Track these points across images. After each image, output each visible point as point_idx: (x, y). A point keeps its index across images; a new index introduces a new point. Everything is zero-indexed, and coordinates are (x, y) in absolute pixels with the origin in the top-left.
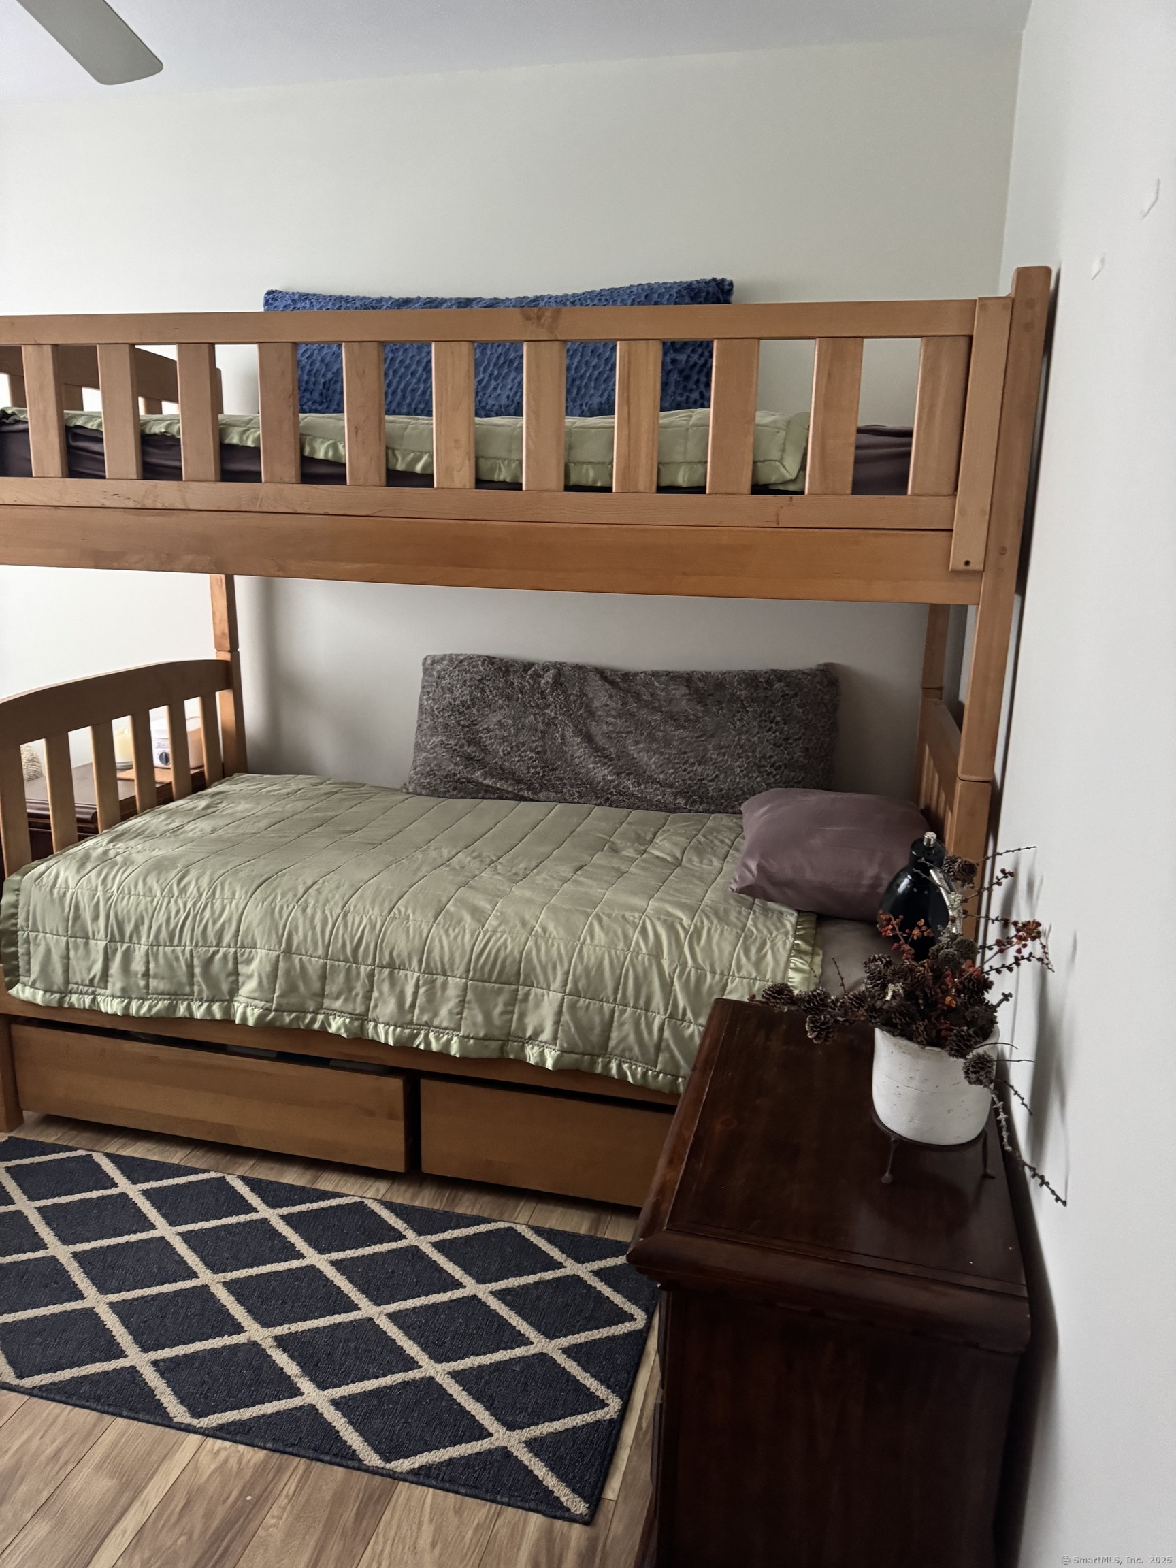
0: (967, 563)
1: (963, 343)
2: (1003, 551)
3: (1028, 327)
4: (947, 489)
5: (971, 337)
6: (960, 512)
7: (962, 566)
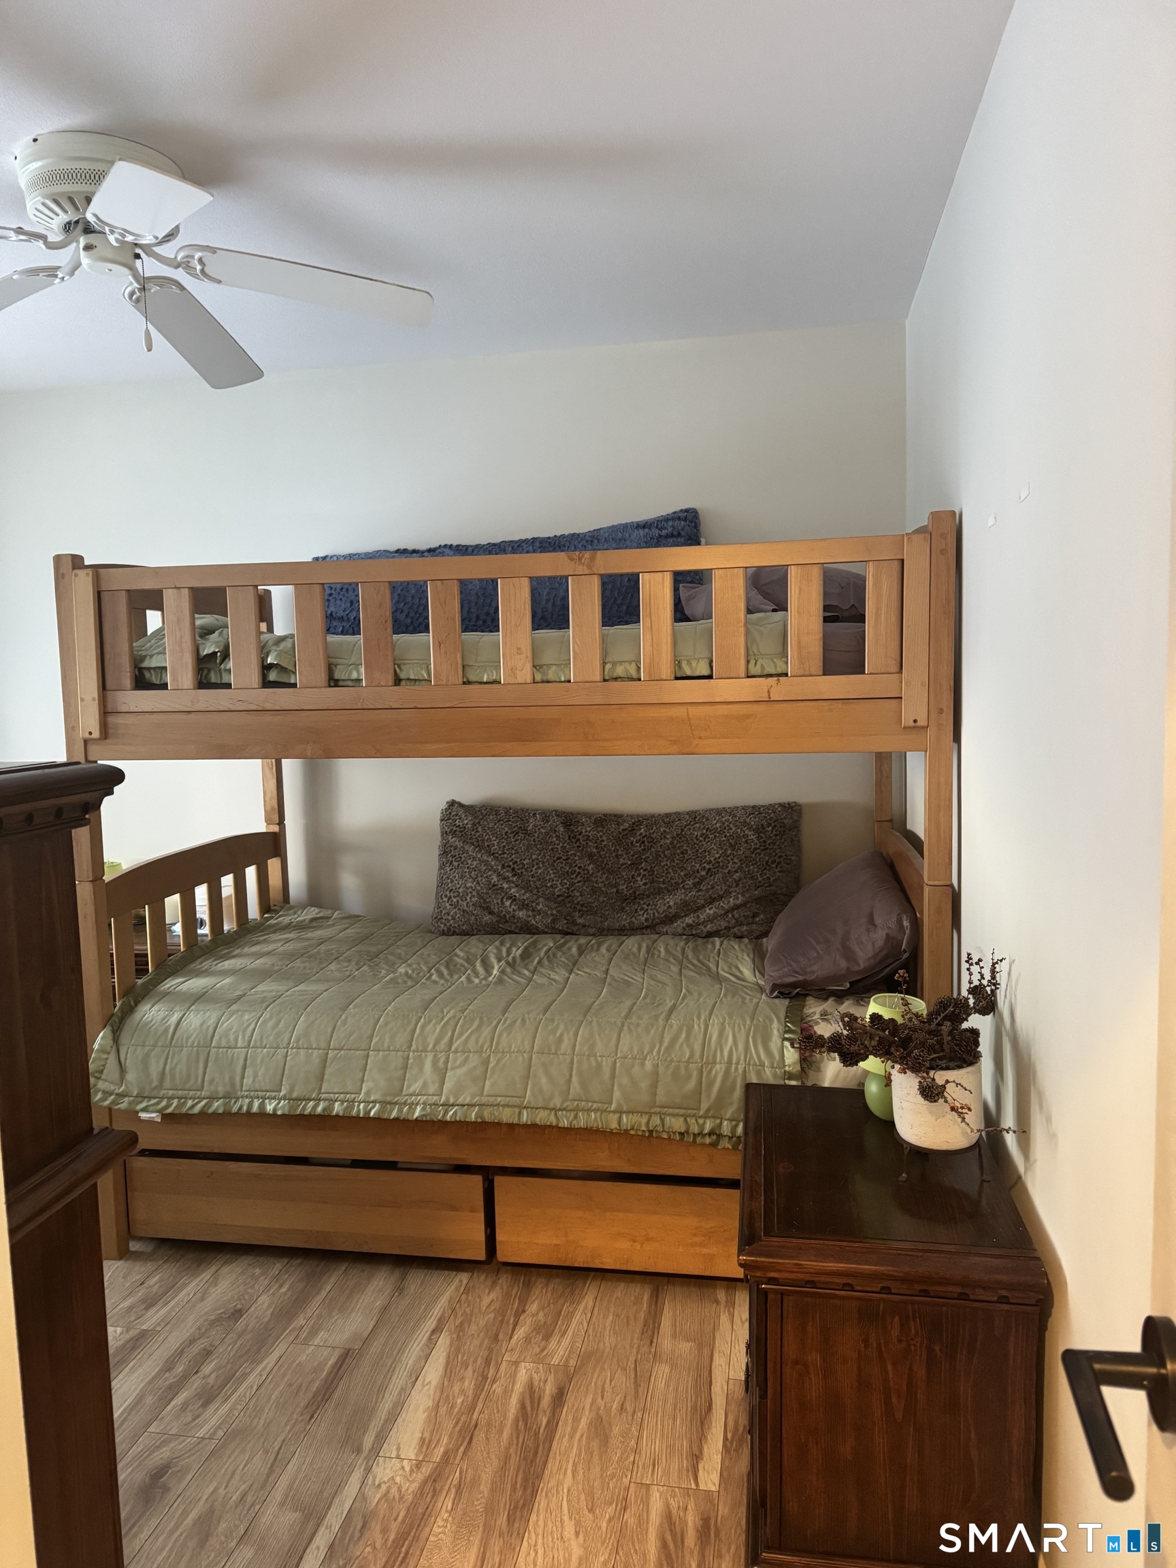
0: (915, 721)
1: (896, 565)
2: (941, 711)
3: (943, 552)
4: (895, 668)
5: (903, 560)
6: (906, 684)
7: (912, 724)
